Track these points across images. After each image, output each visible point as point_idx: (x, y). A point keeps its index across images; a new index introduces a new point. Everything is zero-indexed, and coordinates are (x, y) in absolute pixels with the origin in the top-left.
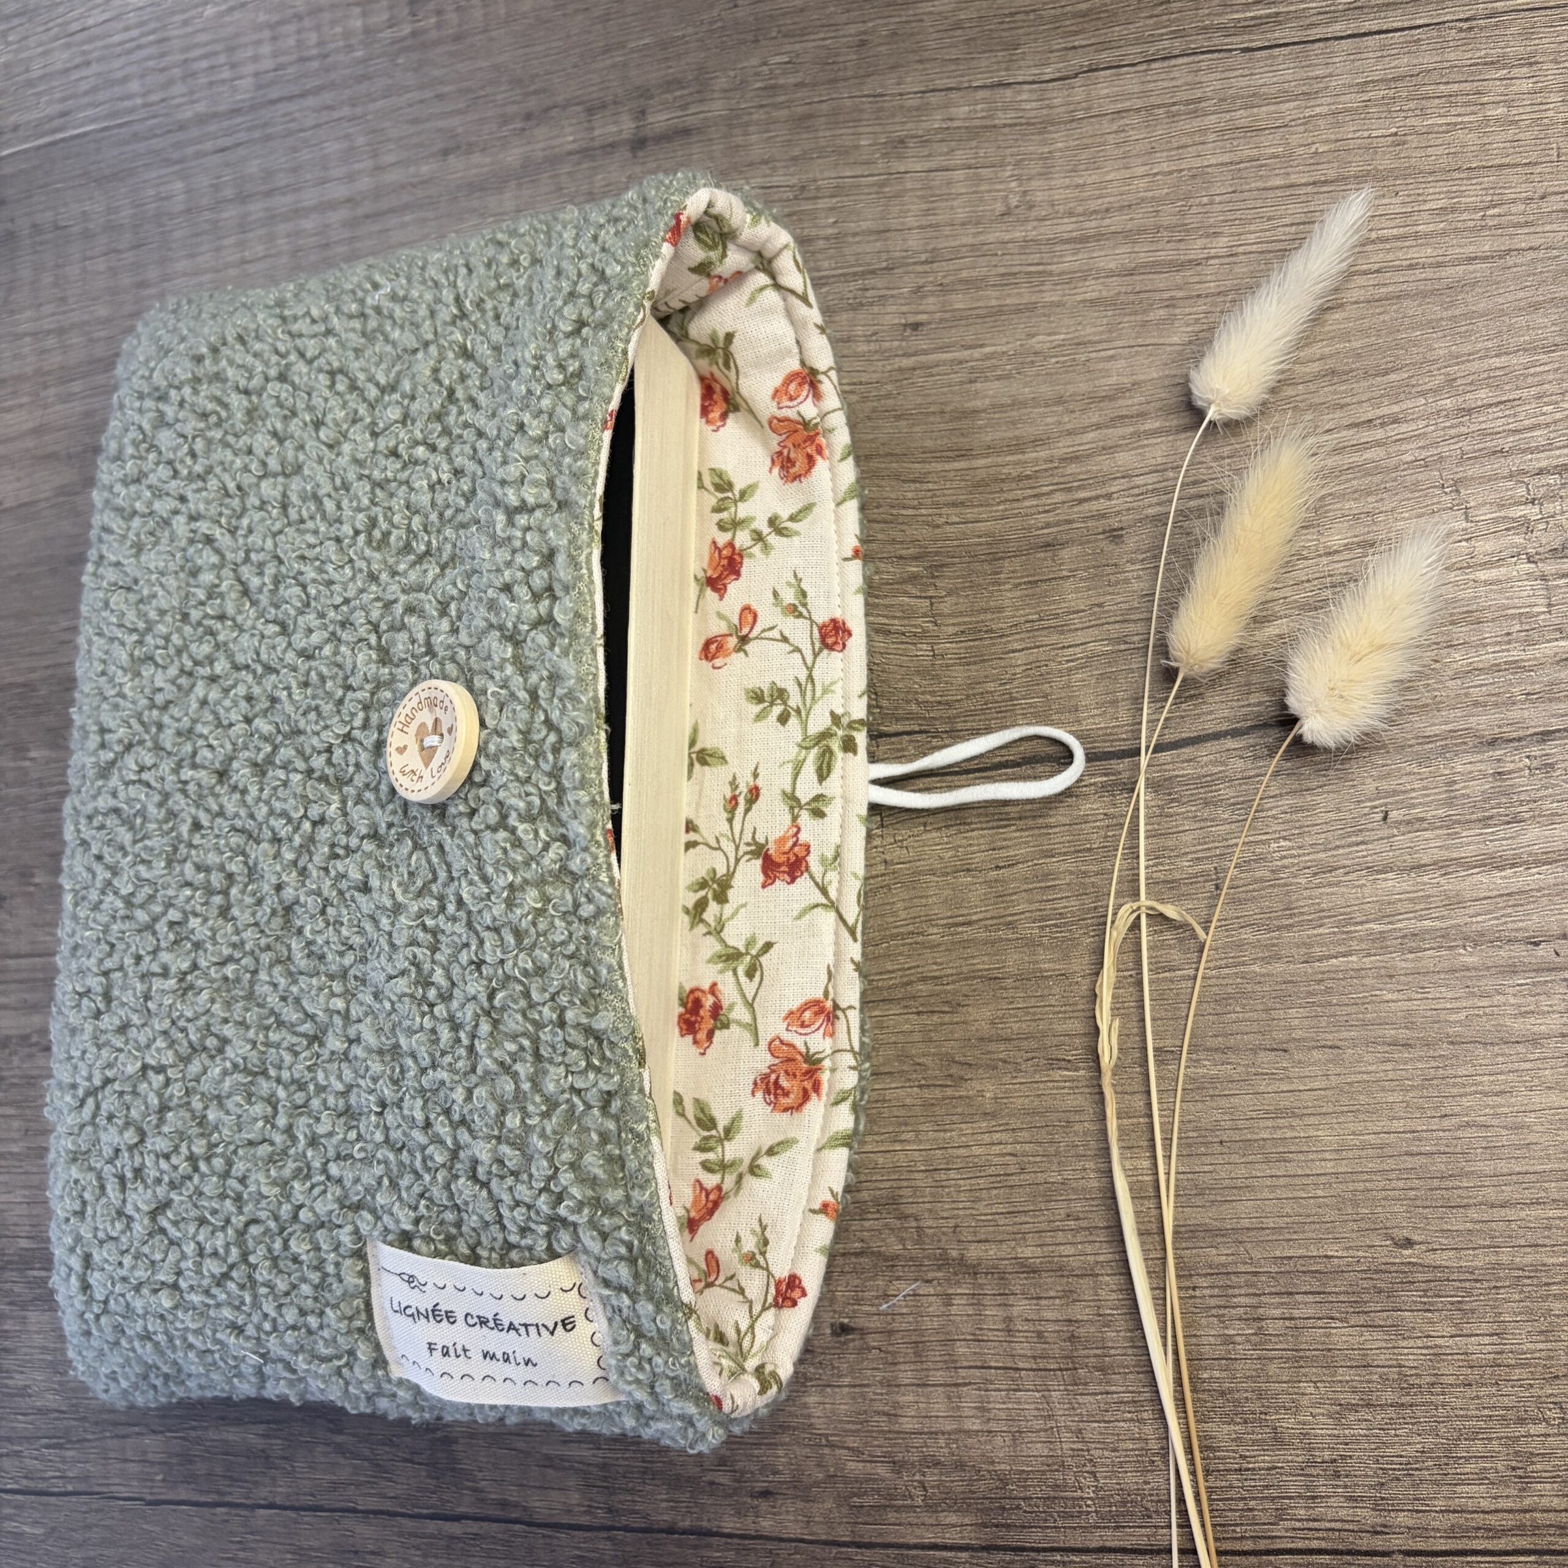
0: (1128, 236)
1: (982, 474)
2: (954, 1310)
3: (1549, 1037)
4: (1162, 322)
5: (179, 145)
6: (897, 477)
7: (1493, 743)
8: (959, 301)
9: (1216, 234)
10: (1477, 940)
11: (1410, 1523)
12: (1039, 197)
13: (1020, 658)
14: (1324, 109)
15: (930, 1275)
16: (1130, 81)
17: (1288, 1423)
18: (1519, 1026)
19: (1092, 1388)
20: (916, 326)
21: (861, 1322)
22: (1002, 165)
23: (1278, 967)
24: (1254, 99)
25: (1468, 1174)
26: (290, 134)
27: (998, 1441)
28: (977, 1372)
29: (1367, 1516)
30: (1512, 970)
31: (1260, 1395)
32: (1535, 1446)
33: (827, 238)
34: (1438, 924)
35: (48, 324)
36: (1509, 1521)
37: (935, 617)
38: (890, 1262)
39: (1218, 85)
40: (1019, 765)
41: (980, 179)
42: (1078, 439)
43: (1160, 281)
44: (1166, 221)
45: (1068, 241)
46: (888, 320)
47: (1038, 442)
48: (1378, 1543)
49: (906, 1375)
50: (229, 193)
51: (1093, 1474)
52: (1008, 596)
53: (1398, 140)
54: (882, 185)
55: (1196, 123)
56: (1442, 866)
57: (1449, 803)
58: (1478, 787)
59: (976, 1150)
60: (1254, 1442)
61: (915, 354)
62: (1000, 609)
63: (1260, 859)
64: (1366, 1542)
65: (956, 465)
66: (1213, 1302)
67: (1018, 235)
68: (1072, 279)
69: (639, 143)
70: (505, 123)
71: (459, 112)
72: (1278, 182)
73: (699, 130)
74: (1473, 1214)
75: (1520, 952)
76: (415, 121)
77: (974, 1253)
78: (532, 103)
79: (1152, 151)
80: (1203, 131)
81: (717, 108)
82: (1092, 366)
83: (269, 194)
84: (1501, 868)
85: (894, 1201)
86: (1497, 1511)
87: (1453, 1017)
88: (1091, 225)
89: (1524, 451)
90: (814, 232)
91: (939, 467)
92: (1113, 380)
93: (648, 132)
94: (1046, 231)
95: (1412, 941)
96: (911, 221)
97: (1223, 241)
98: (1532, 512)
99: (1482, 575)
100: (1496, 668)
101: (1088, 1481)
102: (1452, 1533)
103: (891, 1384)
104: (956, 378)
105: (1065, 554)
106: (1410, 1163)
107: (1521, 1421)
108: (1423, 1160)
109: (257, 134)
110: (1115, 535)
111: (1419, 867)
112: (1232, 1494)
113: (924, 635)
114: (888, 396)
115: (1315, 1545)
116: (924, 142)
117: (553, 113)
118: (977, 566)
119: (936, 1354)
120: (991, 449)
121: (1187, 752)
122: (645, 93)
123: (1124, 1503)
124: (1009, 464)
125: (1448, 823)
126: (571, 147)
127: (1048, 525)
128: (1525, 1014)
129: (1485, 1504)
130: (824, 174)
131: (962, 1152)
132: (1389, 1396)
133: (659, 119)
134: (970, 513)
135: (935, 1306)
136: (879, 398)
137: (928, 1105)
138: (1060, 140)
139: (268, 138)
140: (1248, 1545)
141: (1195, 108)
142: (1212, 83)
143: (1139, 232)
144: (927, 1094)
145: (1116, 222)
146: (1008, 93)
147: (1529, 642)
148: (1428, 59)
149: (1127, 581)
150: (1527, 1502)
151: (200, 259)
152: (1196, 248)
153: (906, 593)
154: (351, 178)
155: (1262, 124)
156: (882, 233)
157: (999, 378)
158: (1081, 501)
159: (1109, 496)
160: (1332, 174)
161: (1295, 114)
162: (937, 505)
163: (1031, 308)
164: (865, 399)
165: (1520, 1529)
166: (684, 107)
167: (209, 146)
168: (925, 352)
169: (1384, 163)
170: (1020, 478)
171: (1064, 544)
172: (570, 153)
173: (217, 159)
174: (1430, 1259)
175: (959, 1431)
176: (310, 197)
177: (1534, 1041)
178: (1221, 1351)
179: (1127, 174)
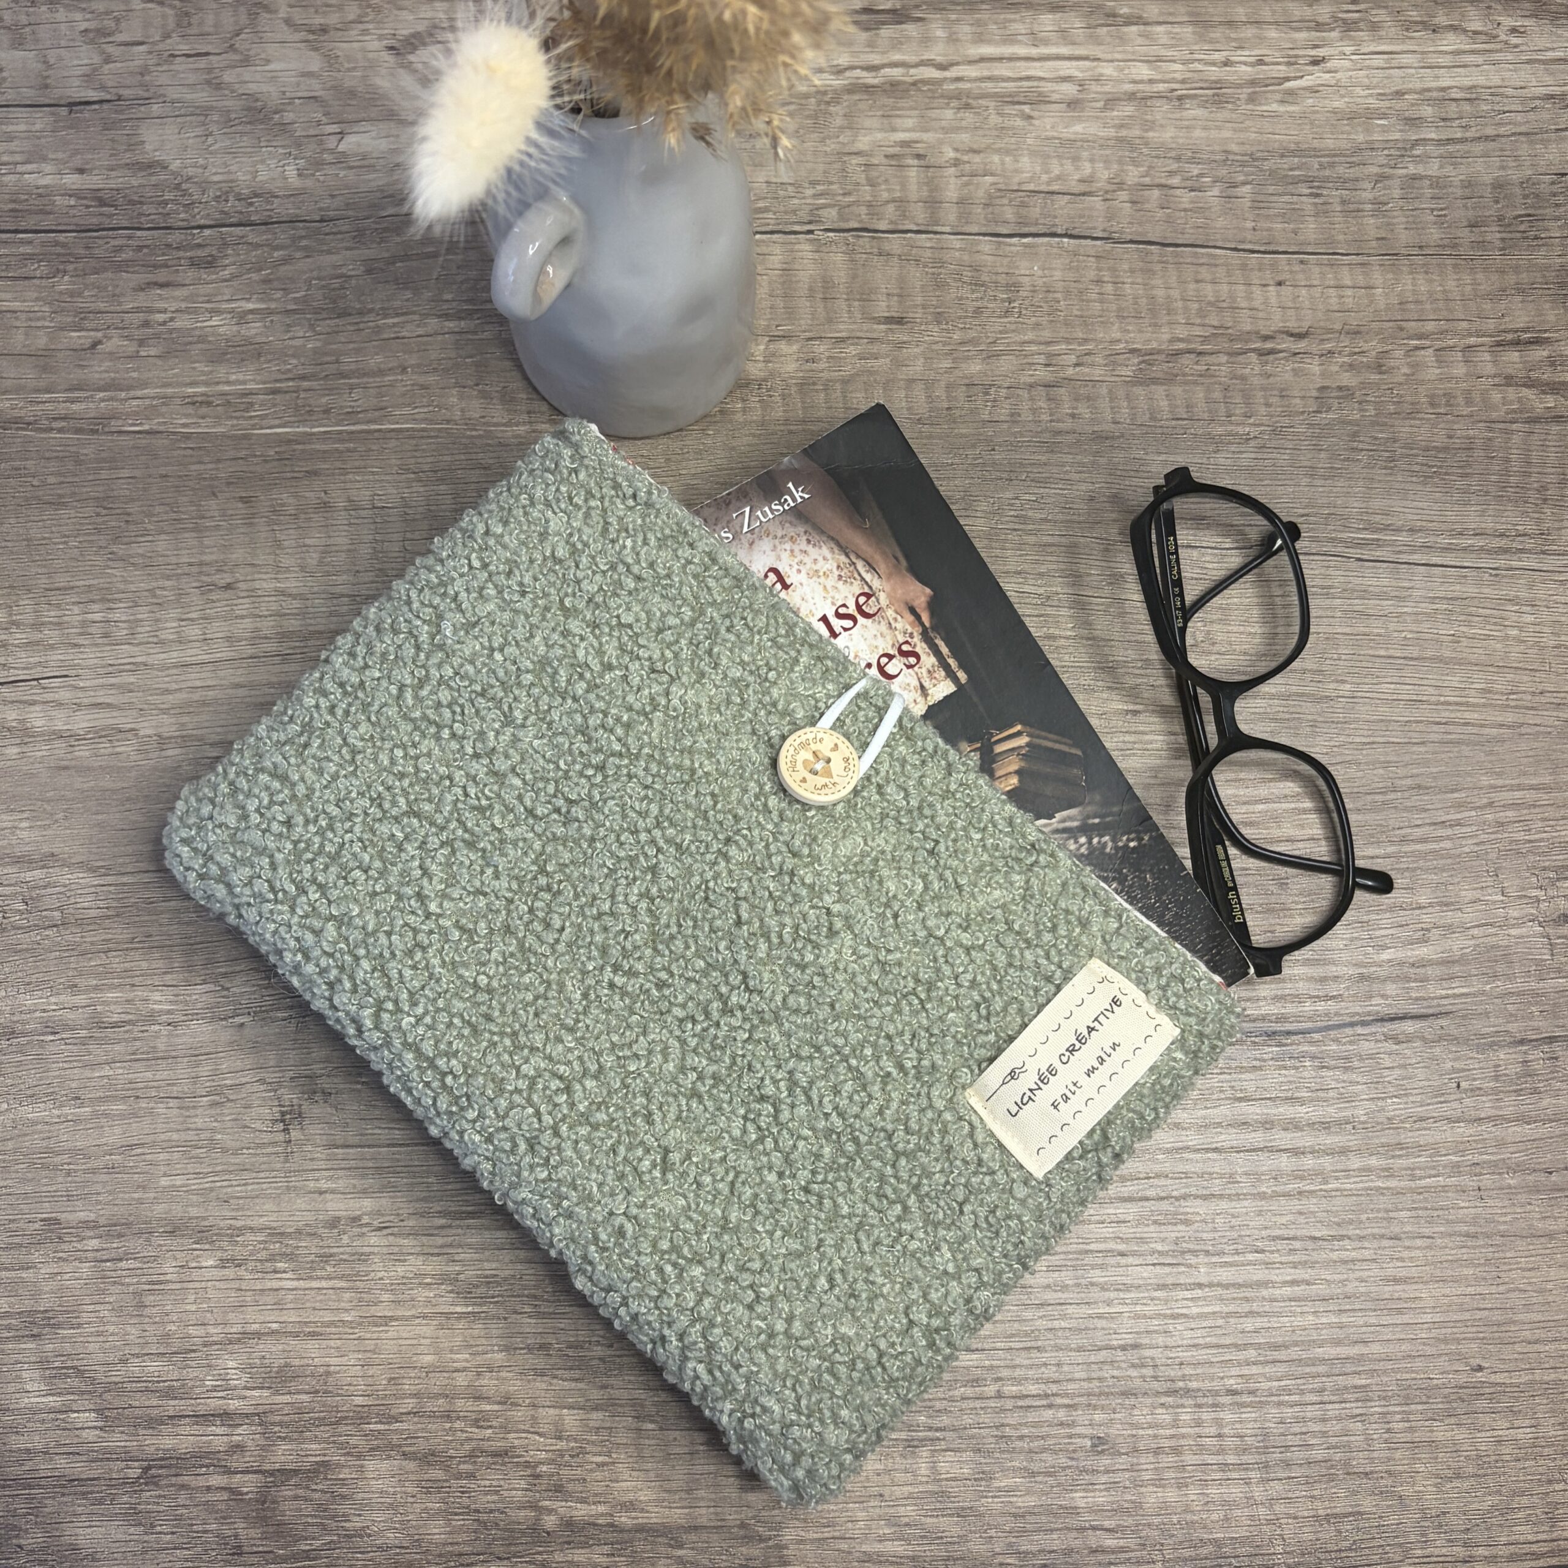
57: (1496, 1078)
74: (1518, 1348)
111: (1479, 1119)
132: (1471, 1470)
174: (1493, 1378)
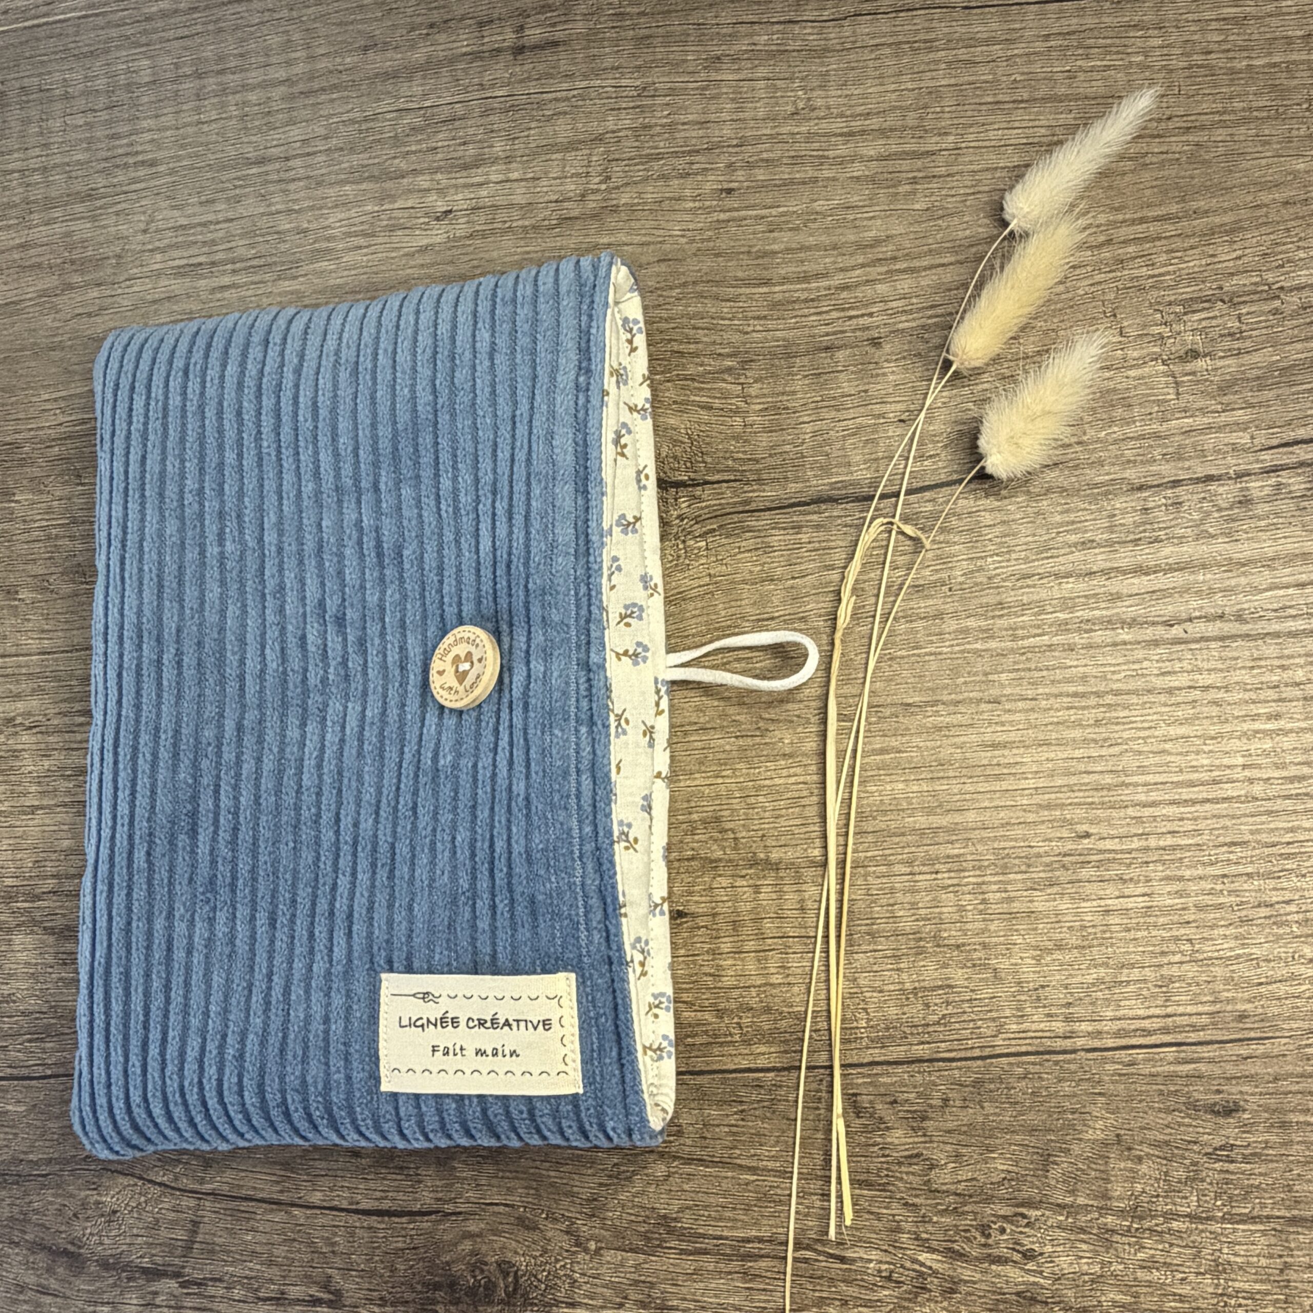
0: (883, 132)
1: (778, 297)
2: (762, 896)
3: (1180, 689)
4: (908, 194)
5: (145, 32)
6: (716, 298)
7: (1141, 488)
8: (761, 175)
9: (946, 134)
10: (1132, 623)
11: (1090, 1029)
12: (819, 102)
13: (808, 428)
14: (1021, 51)
15: (744, 872)
16: (884, 25)
17: (1003, 964)
18: (1159, 682)
19: (864, 948)
20: (729, 191)
21: (693, 908)
22: (792, 79)
23: (993, 644)
24: (971, 42)
25: (1127, 785)
26: (237, 28)
27: (796, 989)
28: (780, 941)
29: (1059, 1026)
30: (1156, 643)
31: (985, 946)
32: (1175, 971)
33: (663, 126)
34: (1104, 612)
35: (33, 163)
36: (1157, 1024)
37: (746, 398)
38: (712, 864)
39: (946, 30)
40: (808, 504)
41: (776, 89)
42: (849, 274)
43: (905, 165)
44: (910, 122)
45: (841, 135)
46: (708, 186)
47: (818, 276)
48: (1068, 1044)
49: (726, 946)
50: (188, 70)
51: (865, 1009)
52: (799, 384)
53: (1071, 75)
54: (704, 89)
55: (931, 56)
56: (1106, 573)
58: (1129, 520)
59: (778, 781)
60: (981, 980)
61: (729, 210)
62: (794, 393)
63: (980, 569)
64: (1060, 1044)
65: (761, 290)
66: (950, 882)
67: (803, 129)
68: (842, 162)
69: (519, 50)
70: (413, 29)
71: (376, 19)
72: (990, 99)
73: (565, 43)
75: (1160, 631)
76: (340, 24)
77: (775, 855)
78: (436, 16)
79: (901, 74)
80: (936, 61)
81: (580, 27)
82: (858, 223)
83: (221, 72)
84: (1147, 574)
85: (718, 820)
86: (1149, 1017)
87: (1116, 677)
88: (857, 124)
89: (1159, 289)
90: (654, 121)
91: (748, 291)
92: (873, 234)
93: (526, 41)
94: (824, 125)
95: (1086, 626)
96: (725, 116)
97: (951, 138)
98: (1165, 331)
99: (1132, 373)
100: (1142, 437)
101: (863, 1015)
102: (1118, 1034)
103: (713, 952)
104: (760, 228)
105: (840, 355)
106: (1086, 779)
107: (1163, 953)
108: (1096, 777)
109: (211, 27)
110: (875, 343)
112: (965, 1017)
113: (737, 412)
114: (709, 240)
115: (1024, 1049)
116: (735, 60)
117: (451, 24)
118: (777, 362)
119: (748, 930)
120: (785, 280)
121: (928, 495)
122: (523, 13)
123: (887, 1029)
124: (798, 291)
125: (1110, 543)
126: (464, 50)
127: (827, 334)
128: (1163, 674)
129: (1141, 1012)
130: (660, 79)
131: (767, 782)
133: (534, 34)
134: (771, 324)
135: (748, 893)
136: (703, 241)
137: (742, 749)
138: (833, 64)
139: (220, 30)
140: (977, 1053)
141: (930, 45)
142: (942, 29)
143: (891, 130)
144: (741, 742)
145: (874, 123)
146: (797, 29)
147: (1164, 420)
148: (1090, 21)
149: (884, 374)
150: (1169, 1010)
151: (163, 119)
152: (933, 142)
153: (724, 380)
154: (289, 63)
155: (978, 59)
156: (703, 124)
157: (791, 229)
158: (851, 318)
159: (871, 315)
160: (1026, 96)
161: (1000, 53)
162: (746, 318)
163: (815, 180)
164: (693, 241)
165: (1166, 1030)
166: (554, 25)
167: (171, 34)
168: (737, 210)
169: (1062, 90)
170: (806, 301)
171: (839, 348)
172: (465, 54)
173: (176, 44)
175: (766, 984)
176: (255, 77)
177: (1170, 691)
178: (956, 917)
179: (881, 89)
